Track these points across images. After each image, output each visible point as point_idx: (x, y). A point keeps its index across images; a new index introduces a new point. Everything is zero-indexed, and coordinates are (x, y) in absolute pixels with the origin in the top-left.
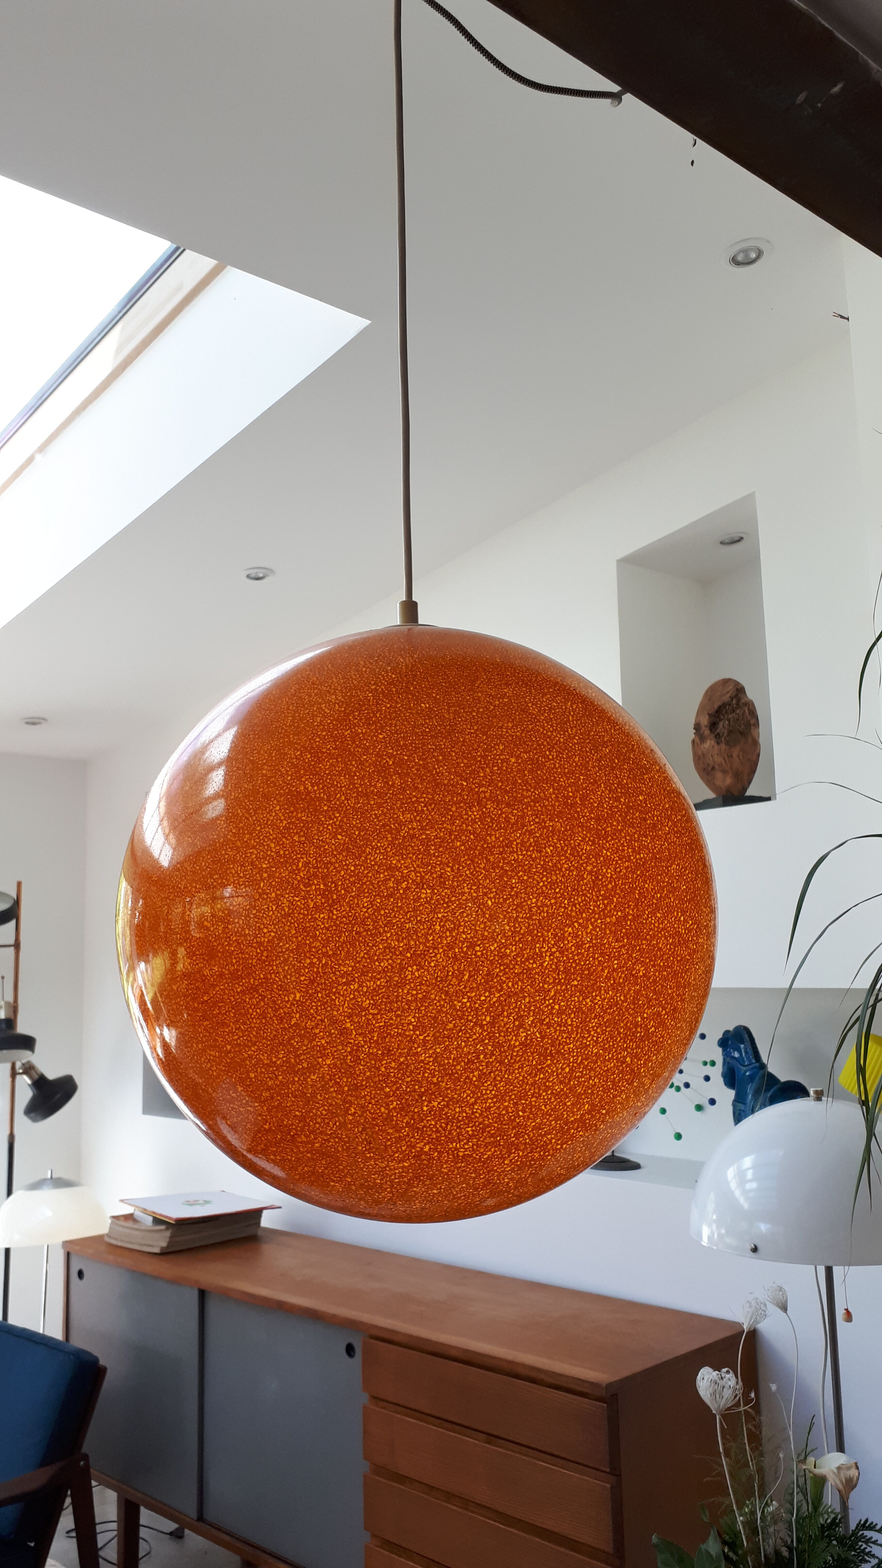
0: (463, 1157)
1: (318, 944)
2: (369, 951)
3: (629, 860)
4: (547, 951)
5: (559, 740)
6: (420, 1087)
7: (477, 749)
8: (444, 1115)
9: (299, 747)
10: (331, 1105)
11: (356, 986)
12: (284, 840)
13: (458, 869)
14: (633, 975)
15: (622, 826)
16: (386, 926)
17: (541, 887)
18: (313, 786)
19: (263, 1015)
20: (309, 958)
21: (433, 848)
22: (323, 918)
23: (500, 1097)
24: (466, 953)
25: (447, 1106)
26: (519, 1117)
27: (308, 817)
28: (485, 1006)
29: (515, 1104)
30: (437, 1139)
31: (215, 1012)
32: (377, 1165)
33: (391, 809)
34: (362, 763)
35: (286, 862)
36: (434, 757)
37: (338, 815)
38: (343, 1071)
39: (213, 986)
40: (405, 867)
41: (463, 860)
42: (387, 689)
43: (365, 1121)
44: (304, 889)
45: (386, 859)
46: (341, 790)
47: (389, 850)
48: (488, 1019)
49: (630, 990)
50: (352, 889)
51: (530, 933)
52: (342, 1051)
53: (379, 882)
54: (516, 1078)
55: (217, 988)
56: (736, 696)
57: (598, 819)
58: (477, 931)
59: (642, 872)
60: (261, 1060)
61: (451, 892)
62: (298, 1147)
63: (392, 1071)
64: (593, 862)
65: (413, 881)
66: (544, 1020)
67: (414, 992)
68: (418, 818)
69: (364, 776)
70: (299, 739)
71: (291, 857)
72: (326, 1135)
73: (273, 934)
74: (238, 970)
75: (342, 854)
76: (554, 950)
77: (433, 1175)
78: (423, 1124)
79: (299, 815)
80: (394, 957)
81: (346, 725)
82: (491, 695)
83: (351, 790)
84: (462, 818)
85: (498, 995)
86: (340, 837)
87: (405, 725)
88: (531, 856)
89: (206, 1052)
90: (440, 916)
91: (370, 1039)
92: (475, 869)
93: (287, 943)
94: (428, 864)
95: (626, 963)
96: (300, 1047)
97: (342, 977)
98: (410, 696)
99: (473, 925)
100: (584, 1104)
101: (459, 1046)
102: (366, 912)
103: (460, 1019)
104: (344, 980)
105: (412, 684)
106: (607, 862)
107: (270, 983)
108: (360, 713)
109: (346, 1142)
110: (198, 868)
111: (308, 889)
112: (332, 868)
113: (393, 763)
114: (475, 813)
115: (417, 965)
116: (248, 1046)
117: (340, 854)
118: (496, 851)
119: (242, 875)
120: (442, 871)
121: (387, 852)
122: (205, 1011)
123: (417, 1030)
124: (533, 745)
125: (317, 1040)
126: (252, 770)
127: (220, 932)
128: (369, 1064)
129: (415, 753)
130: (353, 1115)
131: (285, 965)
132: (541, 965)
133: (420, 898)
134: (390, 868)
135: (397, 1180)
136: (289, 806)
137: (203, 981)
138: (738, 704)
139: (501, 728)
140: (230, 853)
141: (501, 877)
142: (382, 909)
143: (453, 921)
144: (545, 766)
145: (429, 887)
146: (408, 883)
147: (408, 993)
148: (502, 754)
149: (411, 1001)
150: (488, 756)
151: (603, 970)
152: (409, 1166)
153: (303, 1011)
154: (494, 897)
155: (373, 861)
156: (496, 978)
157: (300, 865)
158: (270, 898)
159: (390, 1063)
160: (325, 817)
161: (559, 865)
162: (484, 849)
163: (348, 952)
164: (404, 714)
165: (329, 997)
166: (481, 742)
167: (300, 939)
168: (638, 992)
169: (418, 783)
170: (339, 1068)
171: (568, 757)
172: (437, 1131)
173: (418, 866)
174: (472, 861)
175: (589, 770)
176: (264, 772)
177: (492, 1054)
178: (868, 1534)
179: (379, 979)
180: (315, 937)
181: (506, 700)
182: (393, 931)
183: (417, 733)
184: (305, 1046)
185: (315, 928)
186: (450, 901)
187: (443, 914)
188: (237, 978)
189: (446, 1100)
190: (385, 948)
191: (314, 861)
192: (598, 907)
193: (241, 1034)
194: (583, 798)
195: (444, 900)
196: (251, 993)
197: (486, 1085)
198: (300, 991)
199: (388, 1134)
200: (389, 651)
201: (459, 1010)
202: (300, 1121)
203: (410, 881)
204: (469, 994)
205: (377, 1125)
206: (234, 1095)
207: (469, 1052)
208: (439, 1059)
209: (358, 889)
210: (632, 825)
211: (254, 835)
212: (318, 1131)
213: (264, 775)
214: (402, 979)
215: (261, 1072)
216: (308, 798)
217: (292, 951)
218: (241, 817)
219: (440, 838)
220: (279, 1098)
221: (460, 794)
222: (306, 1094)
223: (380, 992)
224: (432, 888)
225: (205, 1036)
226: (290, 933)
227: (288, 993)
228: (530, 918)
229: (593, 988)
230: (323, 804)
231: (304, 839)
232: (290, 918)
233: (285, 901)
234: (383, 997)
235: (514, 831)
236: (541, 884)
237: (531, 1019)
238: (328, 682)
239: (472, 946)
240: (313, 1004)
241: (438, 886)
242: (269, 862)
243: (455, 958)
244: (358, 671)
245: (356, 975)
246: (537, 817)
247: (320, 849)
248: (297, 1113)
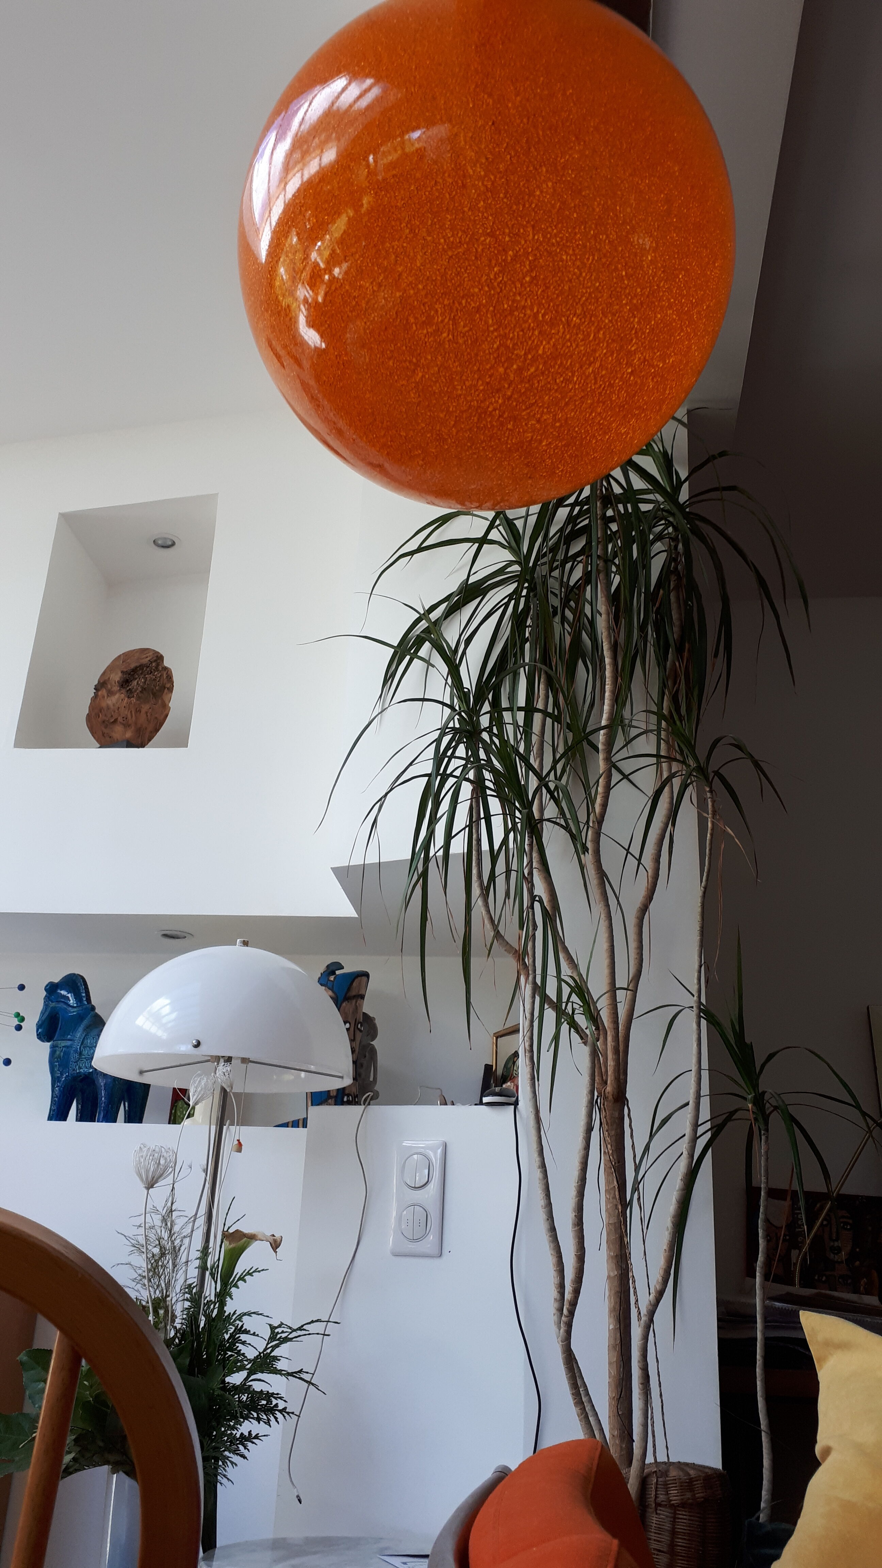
56: (155, 661)
138: (157, 667)
178: (243, 1337)
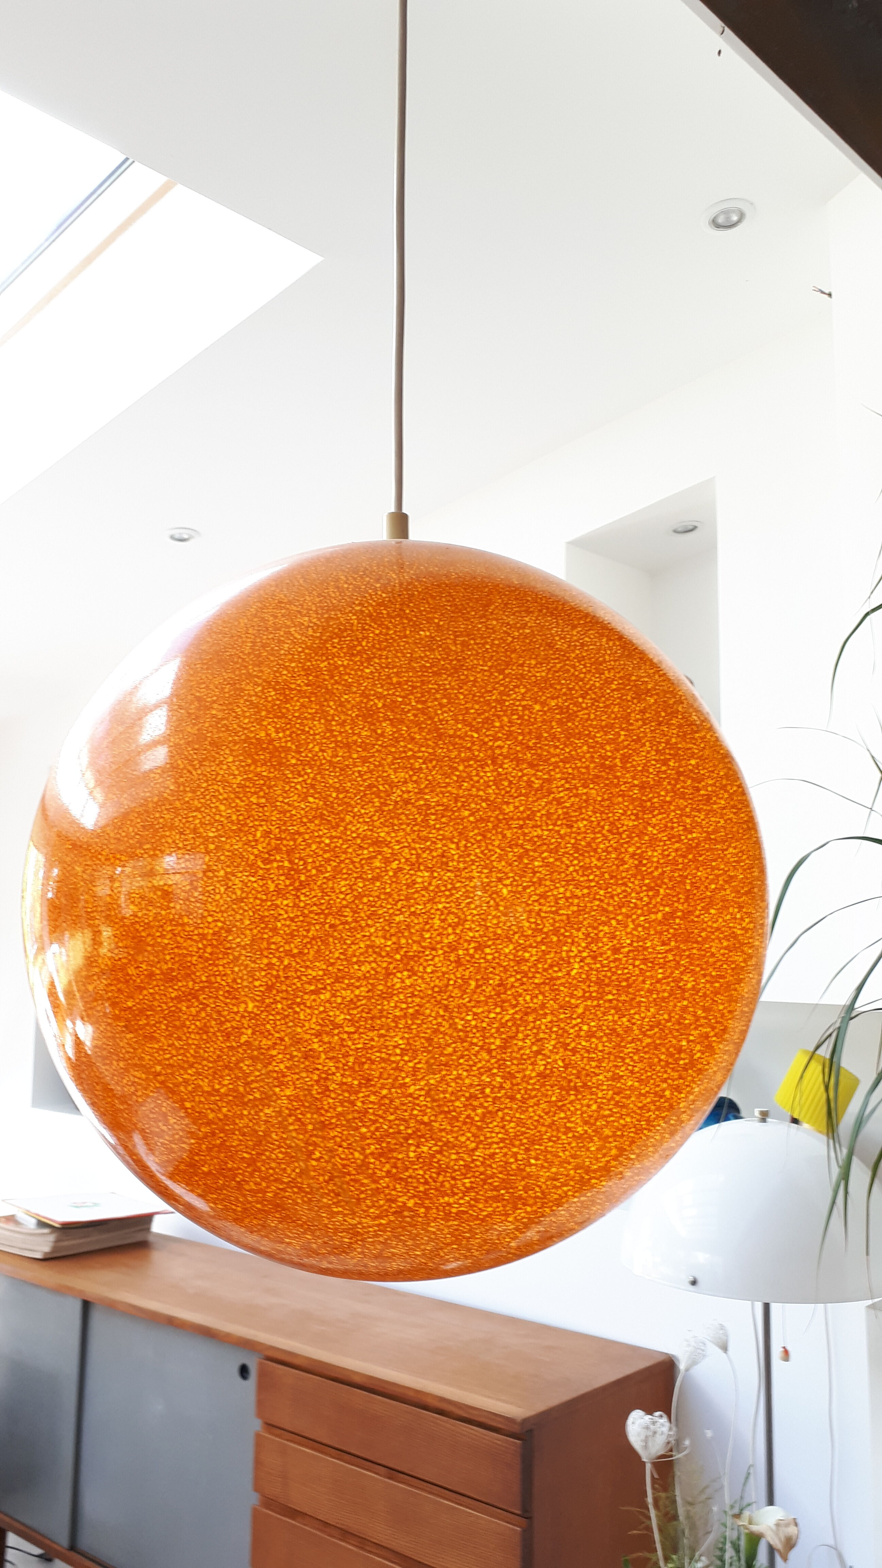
0: (457, 1214)
1: (280, 939)
2: (346, 950)
3: (679, 841)
4: (576, 956)
5: (593, 685)
6: (407, 1128)
7: (491, 692)
8: (437, 1163)
9: (260, 681)
10: (290, 1147)
11: (328, 995)
12: (238, 801)
13: (465, 846)
14: (680, 987)
15: (671, 797)
16: (369, 918)
17: (571, 873)
18: (277, 732)
19: (205, 1030)
20: (267, 957)
21: (433, 817)
22: (287, 905)
23: (508, 1141)
24: (472, 956)
25: (440, 1152)
26: (531, 1165)
27: (270, 772)
28: (495, 1026)
29: (527, 1150)
30: (425, 1193)
31: (141, 1023)
32: (345, 1221)
33: (379, 766)
34: (341, 705)
35: (240, 830)
36: (436, 699)
37: (309, 771)
38: (307, 1104)
39: (140, 989)
40: (397, 841)
41: (471, 834)
42: (375, 612)
43: (333, 1168)
44: (263, 866)
45: (371, 830)
46: (314, 739)
47: (375, 818)
48: (498, 1042)
49: (675, 1006)
50: (326, 869)
51: (556, 932)
52: (307, 1079)
53: (361, 860)
54: (531, 1117)
55: (145, 992)
57: (642, 787)
58: (487, 928)
59: (694, 857)
60: (200, 1086)
61: (456, 876)
62: (244, 1196)
63: (370, 1106)
64: (637, 842)
65: (407, 860)
66: (568, 1044)
67: (404, 1006)
68: (415, 778)
69: (345, 721)
70: (262, 671)
71: (246, 824)
72: (282, 1183)
73: (220, 924)
74: (172, 970)
75: (313, 822)
76: (585, 954)
77: (417, 1235)
78: (407, 1174)
79: (259, 769)
80: (379, 959)
81: (323, 654)
82: (508, 624)
83: (328, 738)
84: (472, 780)
85: (512, 1011)
86: (311, 799)
87: (398, 657)
88: (558, 831)
89: (128, 1072)
90: (440, 906)
91: (344, 1065)
92: (487, 848)
93: (238, 937)
94: (427, 839)
95: (672, 973)
96: (252, 1072)
97: (310, 983)
98: (406, 621)
99: (483, 920)
100: (611, 1149)
101: (459, 1077)
102: (344, 899)
103: (463, 1041)
104: (313, 988)
105: (408, 606)
106: (653, 842)
107: (214, 988)
108: (340, 641)
109: (307, 1193)
110: (124, 834)
111: (268, 866)
112: (301, 839)
113: (384, 705)
114: (489, 774)
115: (408, 970)
116: (182, 1068)
117: (311, 821)
118: (514, 824)
119: (181, 845)
120: (445, 848)
121: (373, 821)
122: (128, 1020)
123: (406, 1055)
124: (561, 690)
125: (274, 1064)
126: (199, 709)
127: (151, 919)
128: (341, 1097)
129: (412, 694)
130: (317, 1160)
131: (235, 966)
132: (568, 974)
133: (414, 882)
134: (377, 843)
135: (370, 1240)
136: (245, 758)
137: (127, 981)
139: (522, 665)
140: (167, 816)
141: (520, 858)
142: (365, 896)
143: (456, 914)
144: (577, 716)
145: (427, 869)
146: (400, 863)
147: (396, 1007)
148: (523, 699)
149: (399, 1018)
150: (506, 700)
151: (644, 982)
152: (387, 1224)
153: (257, 1025)
154: (511, 885)
155: (354, 832)
156: (510, 989)
157: (259, 834)
158: (217, 877)
159: (368, 1096)
160: (292, 772)
161: (593, 845)
162: (500, 821)
163: (318, 951)
164: (398, 643)
165: (292, 1008)
166: (497, 683)
167: (255, 931)
168: (684, 1009)
169: (415, 733)
170: (301, 1101)
171: (606, 707)
172: (426, 1183)
173: (413, 840)
174: (484, 836)
175: (632, 724)
176: (214, 712)
177: (501, 1087)
179: (358, 988)
180: (275, 930)
181: (528, 631)
182: (378, 925)
183: (415, 668)
184: (259, 1071)
185: (276, 918)
186: (454, 888)
187: (444, 904)
188: (171, 980)
189: (440, 1144)
190: (368, 947)
191: (277, 830)
192: (641, 899)
193: (174, 1052)
194: (625, 759)
195: (445, 886)
196: (189, 1001)
197: (491, 1126)
198: (253, 1000)
199: (363, 1185)
200: (378, 566)
201: (461, 1030)
202: (249, 1166)
203: (403, 860)
204: (474, 1010)
205: (349, 1174)
206: (164, 1128)
207: (471, 1085)
208: (433, 1093)
209: (334, 869)
210: (683, 796)
211: (199, 793)
212: (272, 1178)
213: (214, 716)
214: (389, 987)
215: (200, 1102)
216: (271, 747)
217: (244, 948)
218: (182, 769)
219: (442, 805)
220: (222, 1135)
221: (469, 749)
222: (256, 1132)
223: (359, 1003)
224: (431, 870)
225: (128, 1052)
226: (243, 923)
227: (238, 1001)
228: (556, 913)
229: (631, 1005)
230: (290, 756)
231: (263, 800)
232: (243, 904)
233: (237, 882)
234: (362, 1011)
235: (538, 799)
236: (571, 869)
237: (553, 1042)
238: (298, 601)
239: (480, 948)
240: (271, 1017)
241: (439, 868)
242: (218, 830)
243: (458, 962)
244: (338, 587)
245: (328, 982)
246: (567, 782)
247: (285, 815)
248: (246, 1155)
